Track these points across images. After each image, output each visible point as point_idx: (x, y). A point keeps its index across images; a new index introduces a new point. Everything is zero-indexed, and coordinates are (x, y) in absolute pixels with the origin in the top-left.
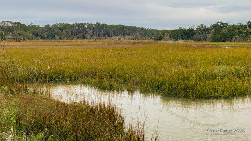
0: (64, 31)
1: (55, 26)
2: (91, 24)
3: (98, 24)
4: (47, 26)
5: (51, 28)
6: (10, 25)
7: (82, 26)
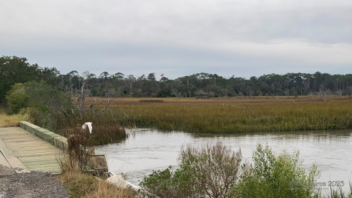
0: (273, 85)
1: (263, 78)
2: (309, 75)
3: (318, 74)
4: (253, 78)
5: (257, 82)
6: (206, 78)
7: (297, 77)
